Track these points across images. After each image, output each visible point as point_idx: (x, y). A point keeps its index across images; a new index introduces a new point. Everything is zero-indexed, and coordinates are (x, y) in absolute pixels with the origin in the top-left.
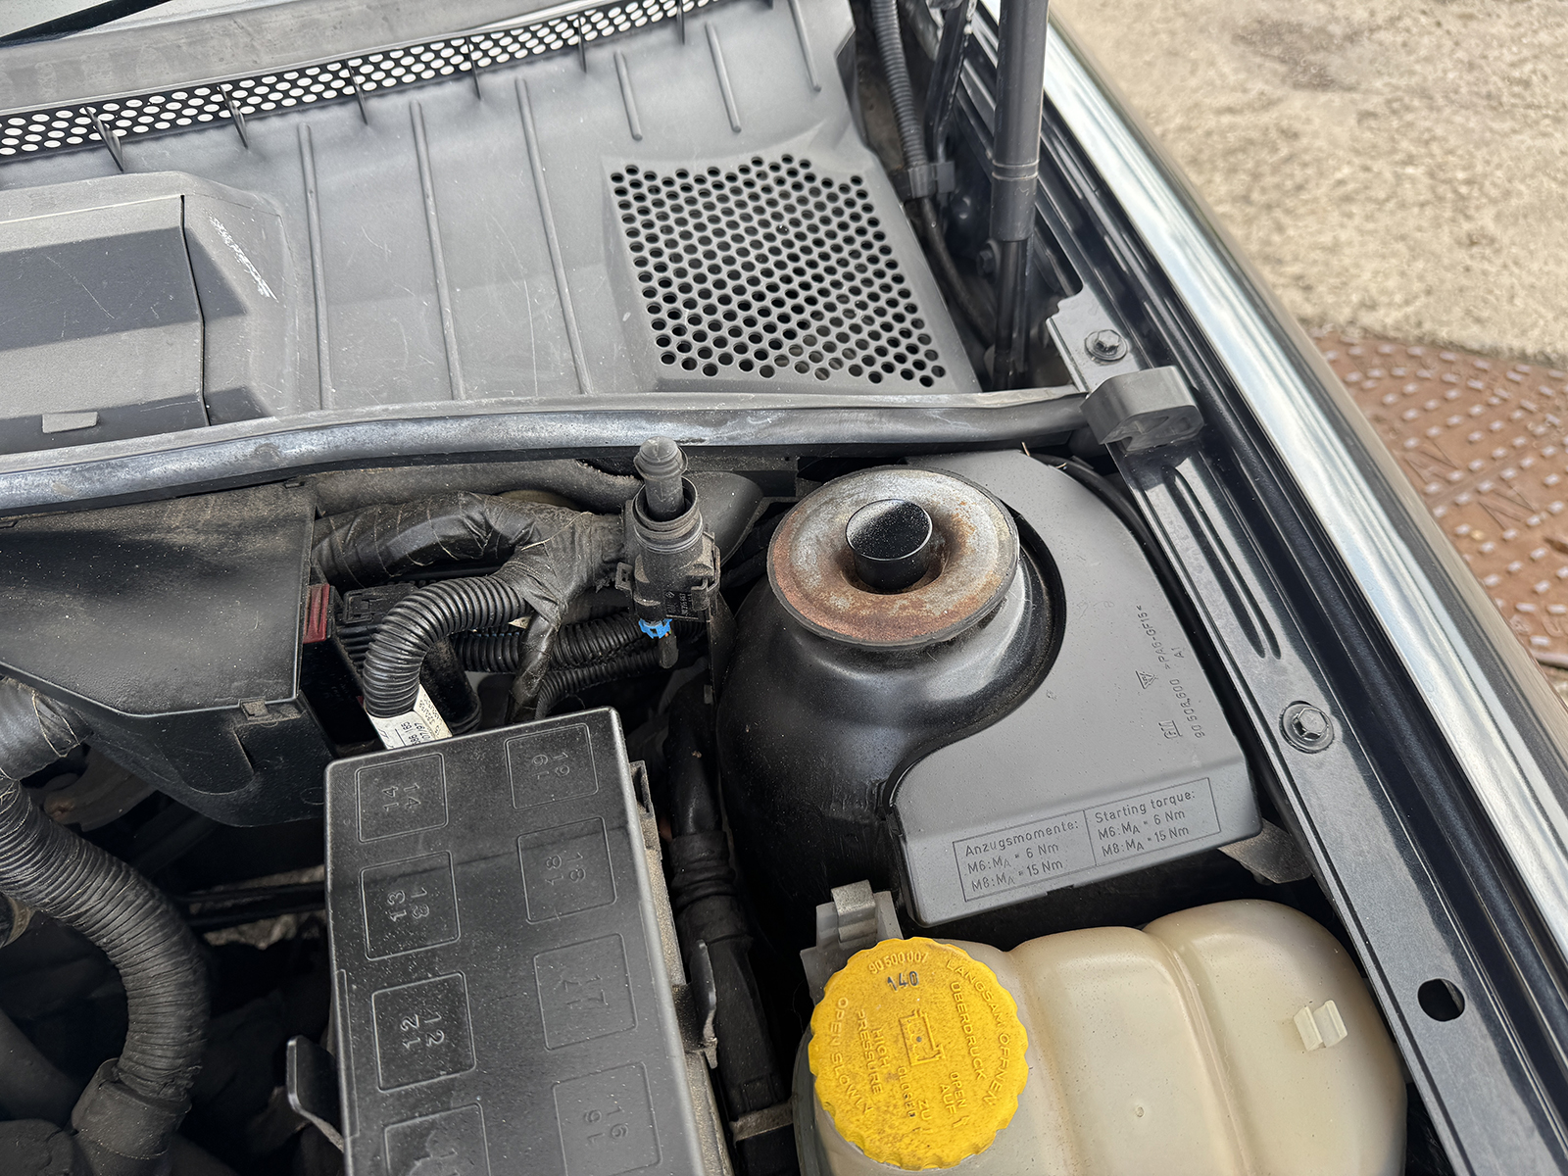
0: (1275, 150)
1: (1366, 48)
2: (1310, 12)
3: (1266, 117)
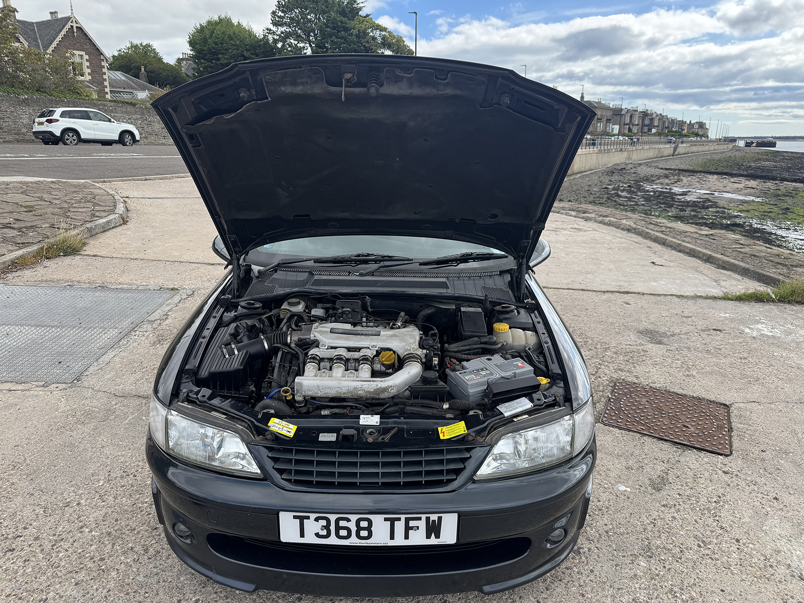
0: (639, 353)
1: (676, 337)
2: (663, 329)
3: (640, 347)
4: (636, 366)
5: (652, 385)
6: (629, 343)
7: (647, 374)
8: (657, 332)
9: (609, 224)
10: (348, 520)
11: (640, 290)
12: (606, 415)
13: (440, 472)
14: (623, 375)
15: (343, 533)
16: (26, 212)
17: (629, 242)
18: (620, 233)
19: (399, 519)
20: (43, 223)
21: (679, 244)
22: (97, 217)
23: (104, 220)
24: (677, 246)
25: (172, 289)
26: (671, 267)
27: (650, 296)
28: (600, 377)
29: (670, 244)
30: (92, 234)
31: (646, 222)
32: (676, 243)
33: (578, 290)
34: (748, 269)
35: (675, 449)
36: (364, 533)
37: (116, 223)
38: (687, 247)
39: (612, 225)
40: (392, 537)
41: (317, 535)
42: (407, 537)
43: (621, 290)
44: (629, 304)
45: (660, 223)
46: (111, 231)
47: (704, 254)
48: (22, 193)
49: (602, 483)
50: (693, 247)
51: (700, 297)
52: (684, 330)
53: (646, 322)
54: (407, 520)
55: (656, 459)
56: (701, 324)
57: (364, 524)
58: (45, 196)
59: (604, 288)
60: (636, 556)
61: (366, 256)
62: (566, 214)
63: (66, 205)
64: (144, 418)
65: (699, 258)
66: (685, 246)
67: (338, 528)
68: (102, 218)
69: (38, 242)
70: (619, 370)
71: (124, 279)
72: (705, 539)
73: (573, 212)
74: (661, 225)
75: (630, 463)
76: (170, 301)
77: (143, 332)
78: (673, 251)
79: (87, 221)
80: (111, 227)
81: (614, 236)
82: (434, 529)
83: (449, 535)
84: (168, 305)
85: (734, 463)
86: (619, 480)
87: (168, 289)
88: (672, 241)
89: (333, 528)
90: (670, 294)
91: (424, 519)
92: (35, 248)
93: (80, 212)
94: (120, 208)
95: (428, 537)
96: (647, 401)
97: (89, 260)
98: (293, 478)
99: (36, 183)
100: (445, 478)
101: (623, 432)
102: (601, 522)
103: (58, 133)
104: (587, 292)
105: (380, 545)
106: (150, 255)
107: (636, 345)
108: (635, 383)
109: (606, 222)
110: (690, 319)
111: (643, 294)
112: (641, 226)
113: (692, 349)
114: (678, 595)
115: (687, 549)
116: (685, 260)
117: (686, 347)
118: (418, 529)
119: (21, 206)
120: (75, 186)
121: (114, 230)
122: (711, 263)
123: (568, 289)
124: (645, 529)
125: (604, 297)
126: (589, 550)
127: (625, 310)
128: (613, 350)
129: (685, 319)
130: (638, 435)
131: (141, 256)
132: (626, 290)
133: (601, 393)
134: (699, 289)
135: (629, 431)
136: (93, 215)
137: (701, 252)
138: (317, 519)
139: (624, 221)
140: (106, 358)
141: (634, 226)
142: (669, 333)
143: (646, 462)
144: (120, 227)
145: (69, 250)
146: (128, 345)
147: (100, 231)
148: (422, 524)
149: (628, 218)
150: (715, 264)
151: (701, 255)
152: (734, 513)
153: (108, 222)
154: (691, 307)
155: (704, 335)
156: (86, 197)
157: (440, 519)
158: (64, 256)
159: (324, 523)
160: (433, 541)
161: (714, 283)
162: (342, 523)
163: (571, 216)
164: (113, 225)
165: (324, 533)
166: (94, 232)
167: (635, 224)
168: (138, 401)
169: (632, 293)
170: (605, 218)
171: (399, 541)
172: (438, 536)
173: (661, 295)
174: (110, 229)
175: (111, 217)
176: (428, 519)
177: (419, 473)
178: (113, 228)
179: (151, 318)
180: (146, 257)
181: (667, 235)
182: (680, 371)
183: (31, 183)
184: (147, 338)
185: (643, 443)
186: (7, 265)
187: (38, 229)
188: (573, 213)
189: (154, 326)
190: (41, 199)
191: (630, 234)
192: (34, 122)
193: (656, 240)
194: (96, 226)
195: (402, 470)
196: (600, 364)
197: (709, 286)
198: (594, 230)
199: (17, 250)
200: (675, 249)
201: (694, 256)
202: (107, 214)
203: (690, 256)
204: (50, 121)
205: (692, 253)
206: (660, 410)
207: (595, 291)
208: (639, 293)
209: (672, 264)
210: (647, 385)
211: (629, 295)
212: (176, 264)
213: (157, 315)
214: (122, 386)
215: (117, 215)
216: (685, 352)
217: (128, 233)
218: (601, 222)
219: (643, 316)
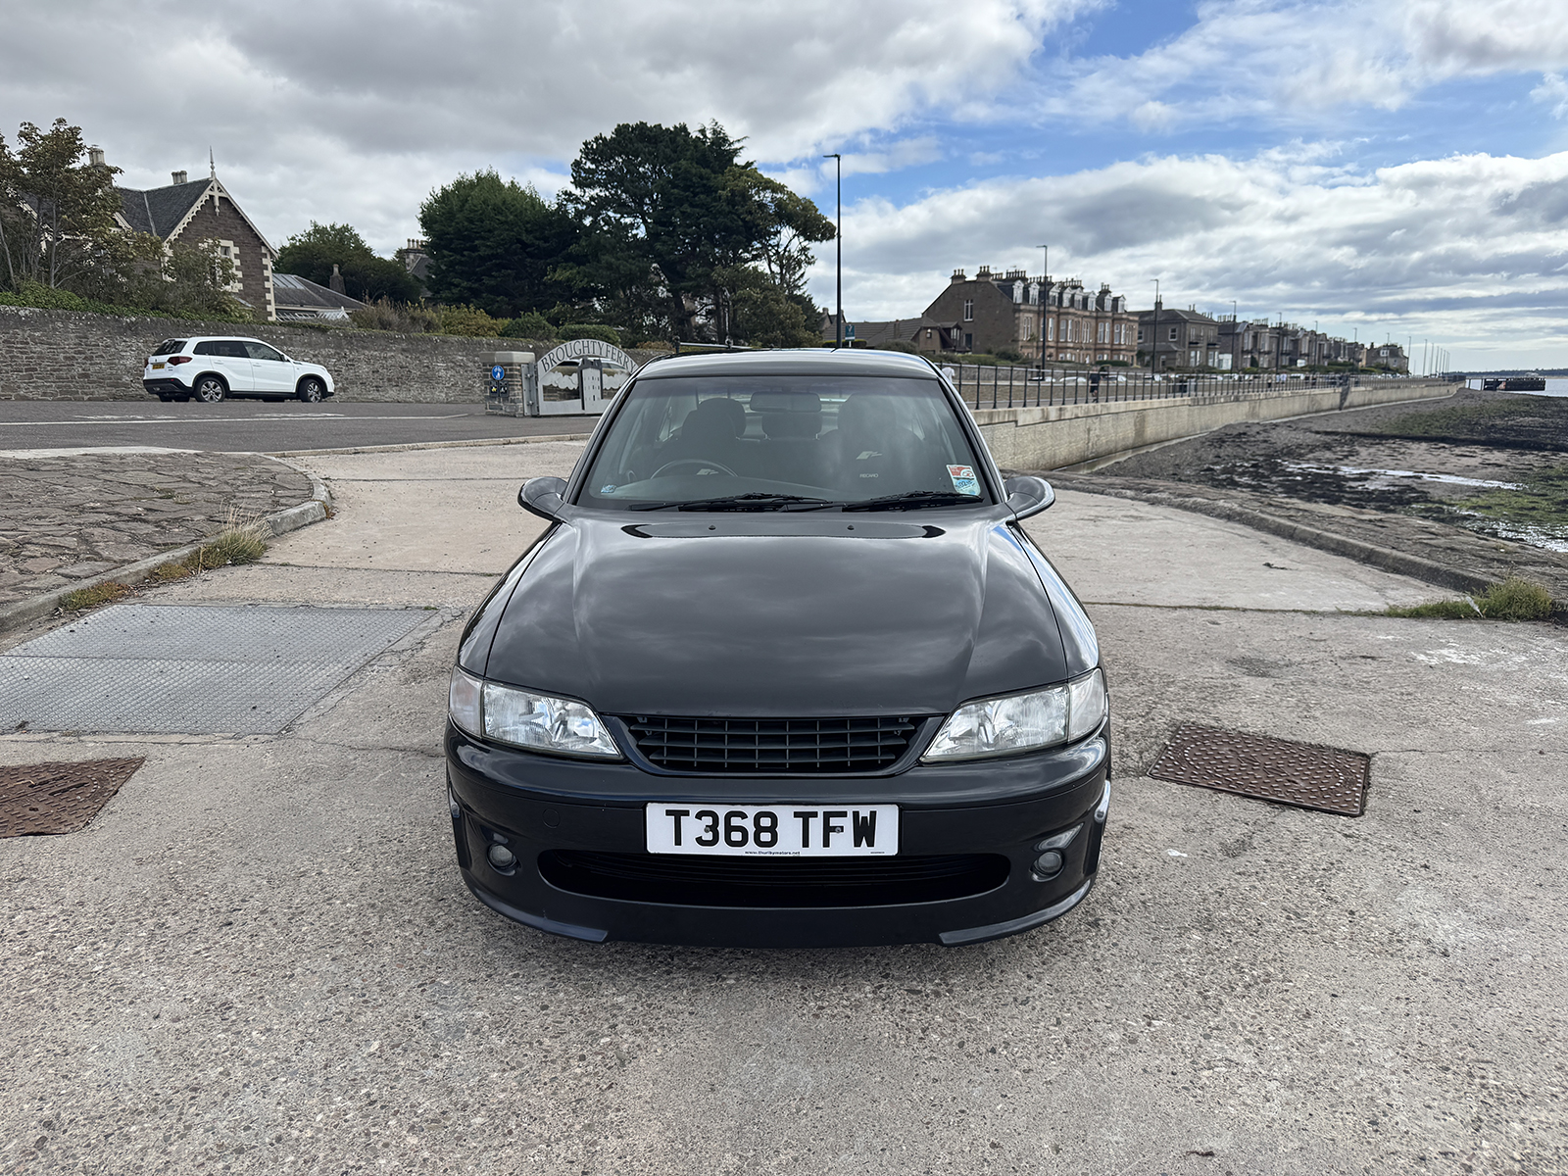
0: (1227, 688)
1: (1294, 668)
2: (1272, 657)
3: (1228, 681)
4: (1218, 704)
5: (1241, 729)
6: (1210, 676)
7: (1235, 716)
8: (1262, 662)
9: (1195, 509)
10: (743, 816)
11: (1240, 604)
12: (1158, 766)
13: (873, 751)
14: (1193, 717)
15: (736, 836)
16: (161, 498)
17: (1227, 535)
18: (1211, 523)
19: (815, 815)
20: (195, 514)
21: (1318, 535)
22: (282, 505)
23: (296, 510)
24: (1315, 539)
25: (426, 609)
26: (1301, 571)
27: (1256, 613)
28: (1153, 719)
29: (1302, 535)
30: (278, 532)
31: (1262, 502)
32: (1312, 533)
33: (1128, 605)
34: (1437, 570)
35: (1268, 809)
36: (766, 837)
37: (315, 516)
38: (1332, 539)
39: (1200, 511)
40: (806, 844)
41: (700, 841)
42: (826, 844)
43: (1205, 605)
44: (1217, 624)
45: (1287, 504)
46: (307, 529)
47: (1362, 550)
48: (149, 470)
49: (1142, 848)
50: (1344, 538)
51: (1347, 613)
52: (1309, 657)
53: (1243, 648)
54: (827, 816)
55: (1236, 820)
56: (1340, 650)
57: (766, 822)
58: (191, 475)
59: (1174, 602)
60: (1187, 929)
61: (760, 498)
62: (1116, 495)
63: (228, 489)
64: (403, 775)
65: (1353, 557)
66: (1328, 538)
67: (729, 829)
68: (291, 506)
69: (189, 543)
70: (1188, 710)
71: (342, 595)
72: (1299, 911)
73: (1128, 491)
74: (1289, 506)
75: (1192, 825)
76: (425, 624)
77: (385, 666)
78: (1308, 548)
79: (267, 512)
80: (307, 523)
81: (1202, 526)
82: (865, 831)
83: (887, 842)
84: (421, 630)
85: (1362, 826)
86: (1171, 843)
87: (418, 608)
88: (1305, 531)
89: (721, 829)
90: (1292, 609)
91: (850, 815)
92: (186, 551)
93: (253, 498)
94: (321, 493)
95: (857, 844)
96: (1231, 751)
97: (277, 571)
98: (665, 758)
99: (168, 456)
100: (879, 758)
101: (1184, 787)
102: (1136, 891)
103: (189, 383)
104: (1143, 609)
105: (788, 855)
106: (379, 562)
107: (1222, 678)
108: (1212, 727)
109: (1189, 504)
110: (1322, 643)
111: (1245, 610)
112: (1254, 509)
113: (1319, 683)
114: (1247, 970)
115: (1269, 921)
116: (1327, 560)
117: (1308, 680)
118: (842, 831)
119: (153, 489)
120: (235, 460)
121: (313, 527)
122: (1374, 563)
123: (1111, 604)
124: (1205, 900)
125: (1174, 614)
126: (1113, 922)
127: (1208, 632)
128: (1181, 684)
129: (1313, 644)
130: (1209, 791)
131: (365, 564)
132: (1213, 605)
133: (1153, 740)
134: (1347, 602)
135: (1195, 786)
136: (278, 503)
137: (1356, 546)
138: (699, 816)
139: (1221, 503)
140: (330, 701)
141: (1239, 509)
142: (1282, 663)
143: (1218, 823)
144: (321, 523)
145: (242, 556)
146: (362, 684)
147: (288, 528)
148: (847, 823)
149: (1228, 498)
150: (1380, 564)
151: (1356, 552)
152: (1352, 882)
153: (302, 513)
154: (1328, 627)
155: (1343, 664)
156: (259, 476)
157: (873, 814)
158: (234, 565)
159: (708, 820)
160: (864, 851)
161: (1375, 593)
162: (735, 821)
163: (1126, 497)
164: (310, 520)
165: (709, 836)
166: (280, 530)
167: (1241, 506)
168: (389, 755)
169: (1224, 609)
170: (1187, 499)
171: (816, 849)
172: (871, 844)
173: (1276, 611)
174: (305, 525)
175: (308, 505)
176: (856, 814)
177: (842, 752)
178: (310, 523)
179: (397, 647)
180: (372, 566)
181: (1296, 521)
182: (1293, 712)
183: (161, 455)
184: (393, 674)
185: (1217, 801)
186: (141, 577)
187: (186, 523)
188: (1129, 493)
189: (403, 658)
190: (185, 479)
191: (1230, 524)
192: (147, 363)
193: (1278, 531)
194: (282, 519)
195: (818, 746)
196: (1154, 702)
197: (1365, 598)
198: (1166, 518)
199: (157, 554)
200: (1311, 544)
201: (1343, 554)
202: (300, 500)
203: (1337, 555)
204: (175, 361)
205: (1341, 550)
206: (1251, 761)
207: (1158, 607)
208: (1237, 609)
209: (1302, 567)
210: (1234, 729)
211: (1219, 611)
212: (427, 575)
213: (405, 643)
214: (360, 737)
215: (317, 502)
216: (1307, 687)
217: (338, 531)
218: (1179, 506)
219: (1240, 640)
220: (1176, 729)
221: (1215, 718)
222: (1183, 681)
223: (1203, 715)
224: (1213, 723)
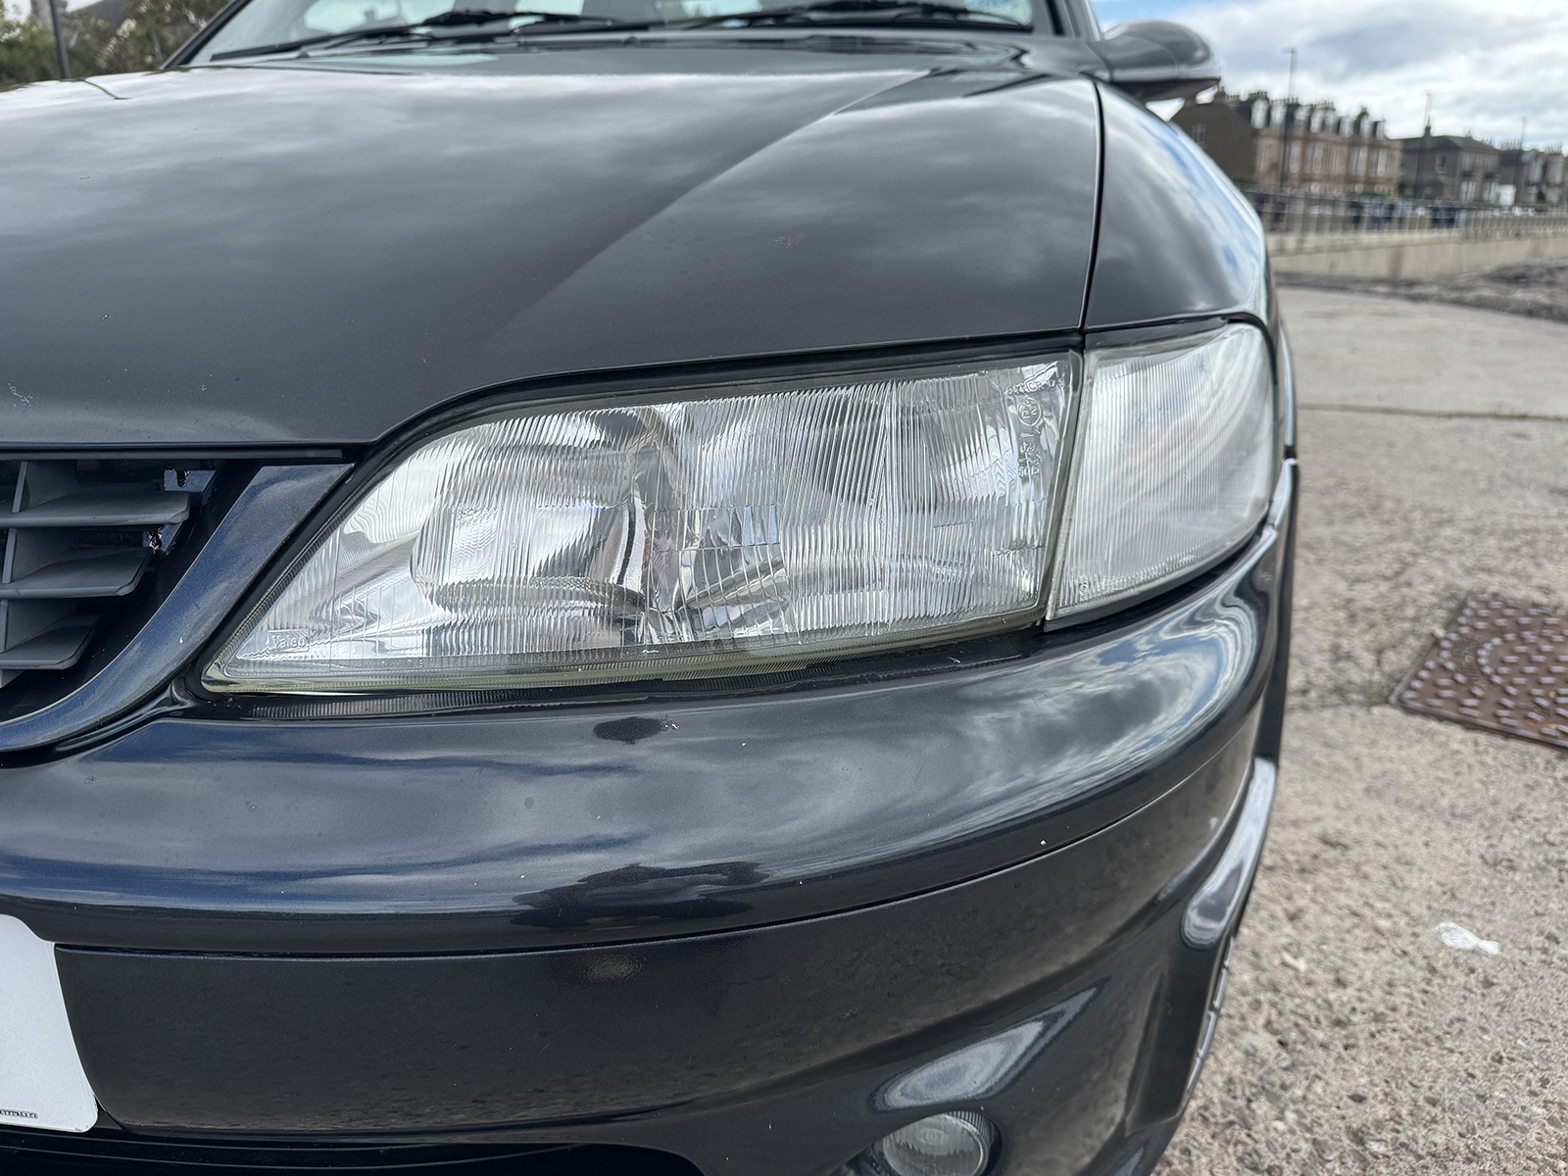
6: (1522, 512)
11: (1561, 412)
12: (1417, 685)
14: (1494, 584)
18: (1504, 320)
28: (1409, 586)
43: (1503, 412)
44: (1526, 438)
49: (1366, 912)
62: (1361, 292)
70: (1482, 570)
73: (1379, 287)
101: (1482, 738)
107: (1547, 517)
108: (1536, 605)
125: (1450, 424)
127: (1511, 448)
128: (1465, 525)
130: (1543, 751)
132: (1518, 411)
133: (1407, 626)
135: (1508, 734)
141: (1548, 303)
167: (1550, 298)
169: (1535, 418)
191: (1532, 320)
196: (1413, 554)
207: (1421, 413)
208: (1558, 419)
211: (1527, 421)
220: (1458, 607)
221: (1541, 588)
222: (1468, 520)
223: (1513, 581)
224: (1538, 597)
